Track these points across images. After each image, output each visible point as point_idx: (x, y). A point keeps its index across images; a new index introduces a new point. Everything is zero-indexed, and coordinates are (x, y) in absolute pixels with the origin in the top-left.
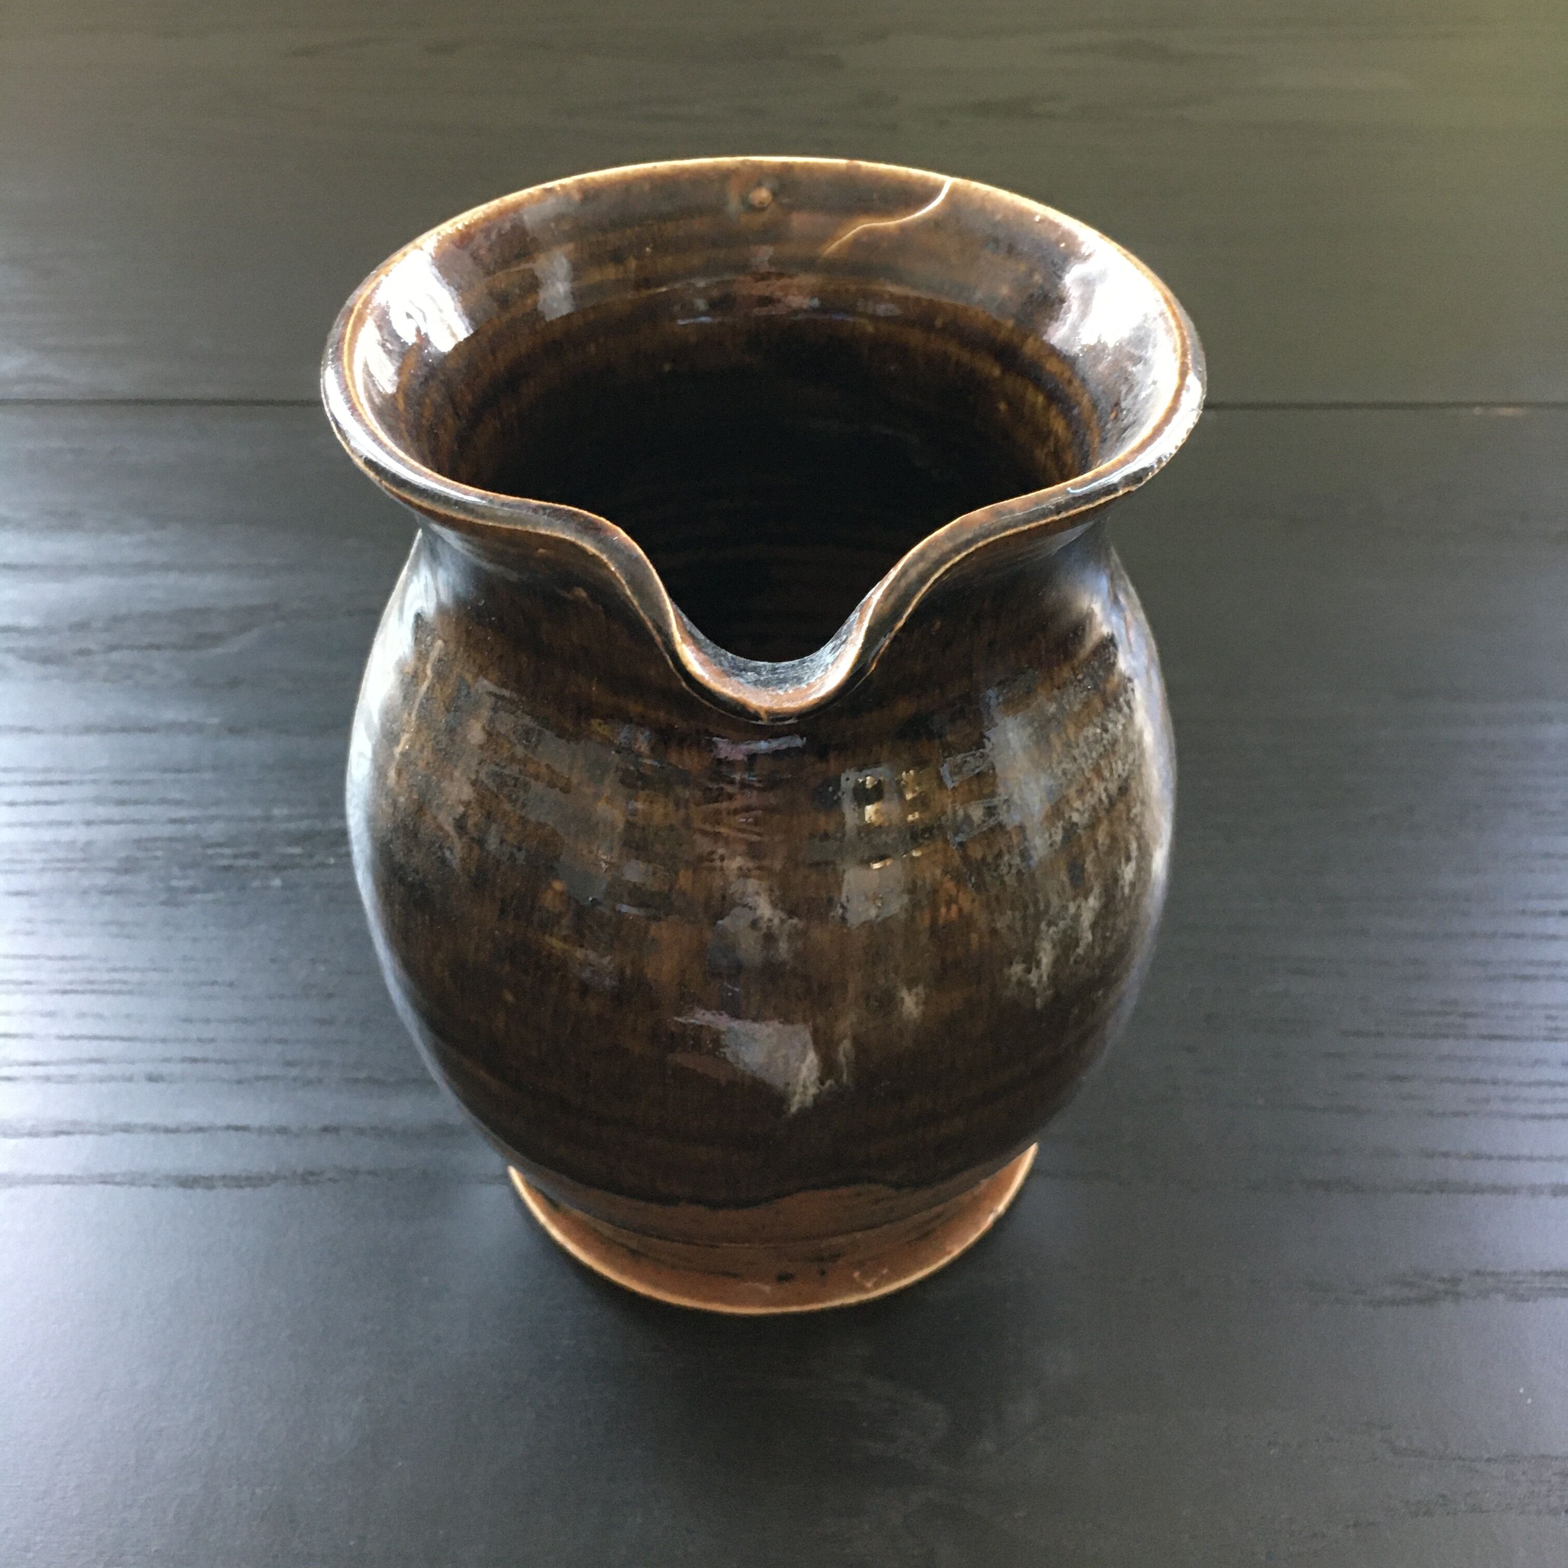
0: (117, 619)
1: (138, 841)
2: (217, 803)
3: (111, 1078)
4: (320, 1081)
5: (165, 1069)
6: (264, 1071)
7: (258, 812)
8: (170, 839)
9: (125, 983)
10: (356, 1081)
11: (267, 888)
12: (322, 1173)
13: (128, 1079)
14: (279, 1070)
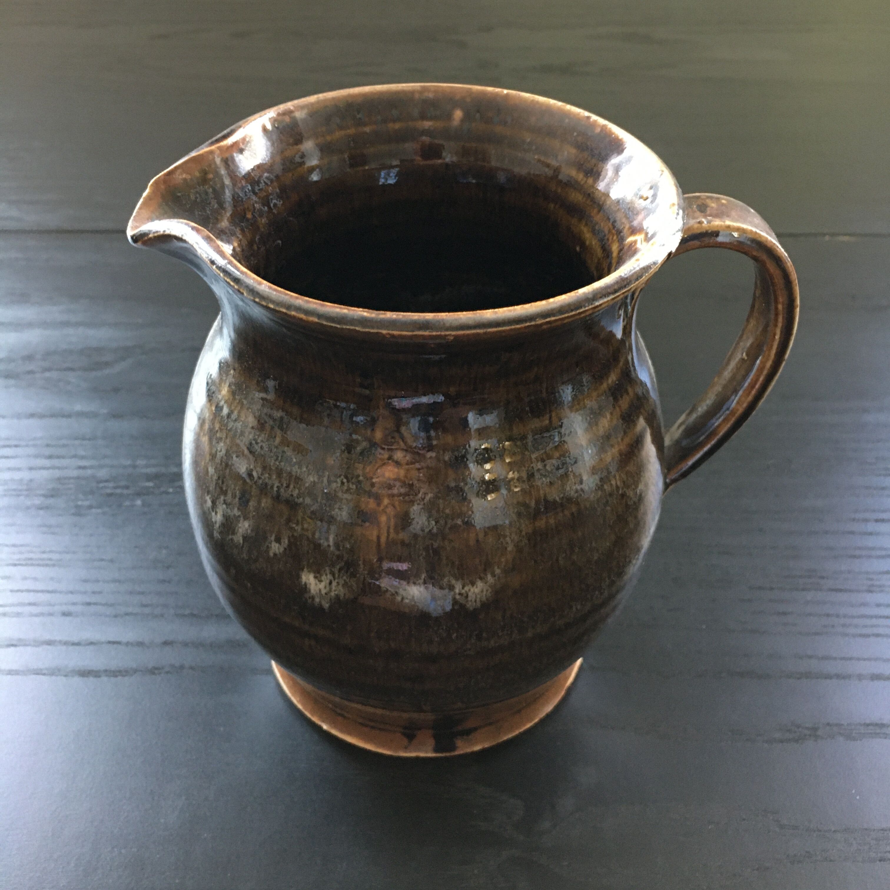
0: (49, 354)
1: (59, 479)
2: (105, 457)
3: (42, 614)
4: (162, 616)
5: (72, 608)
6: (130, 610)
7: (129, 462)
8: (78, 478)
9: (50, 559)
10: (184, 616)
11: (133, 506)
12: (163, 668)
13: (51, 614)
14: (137, 610)
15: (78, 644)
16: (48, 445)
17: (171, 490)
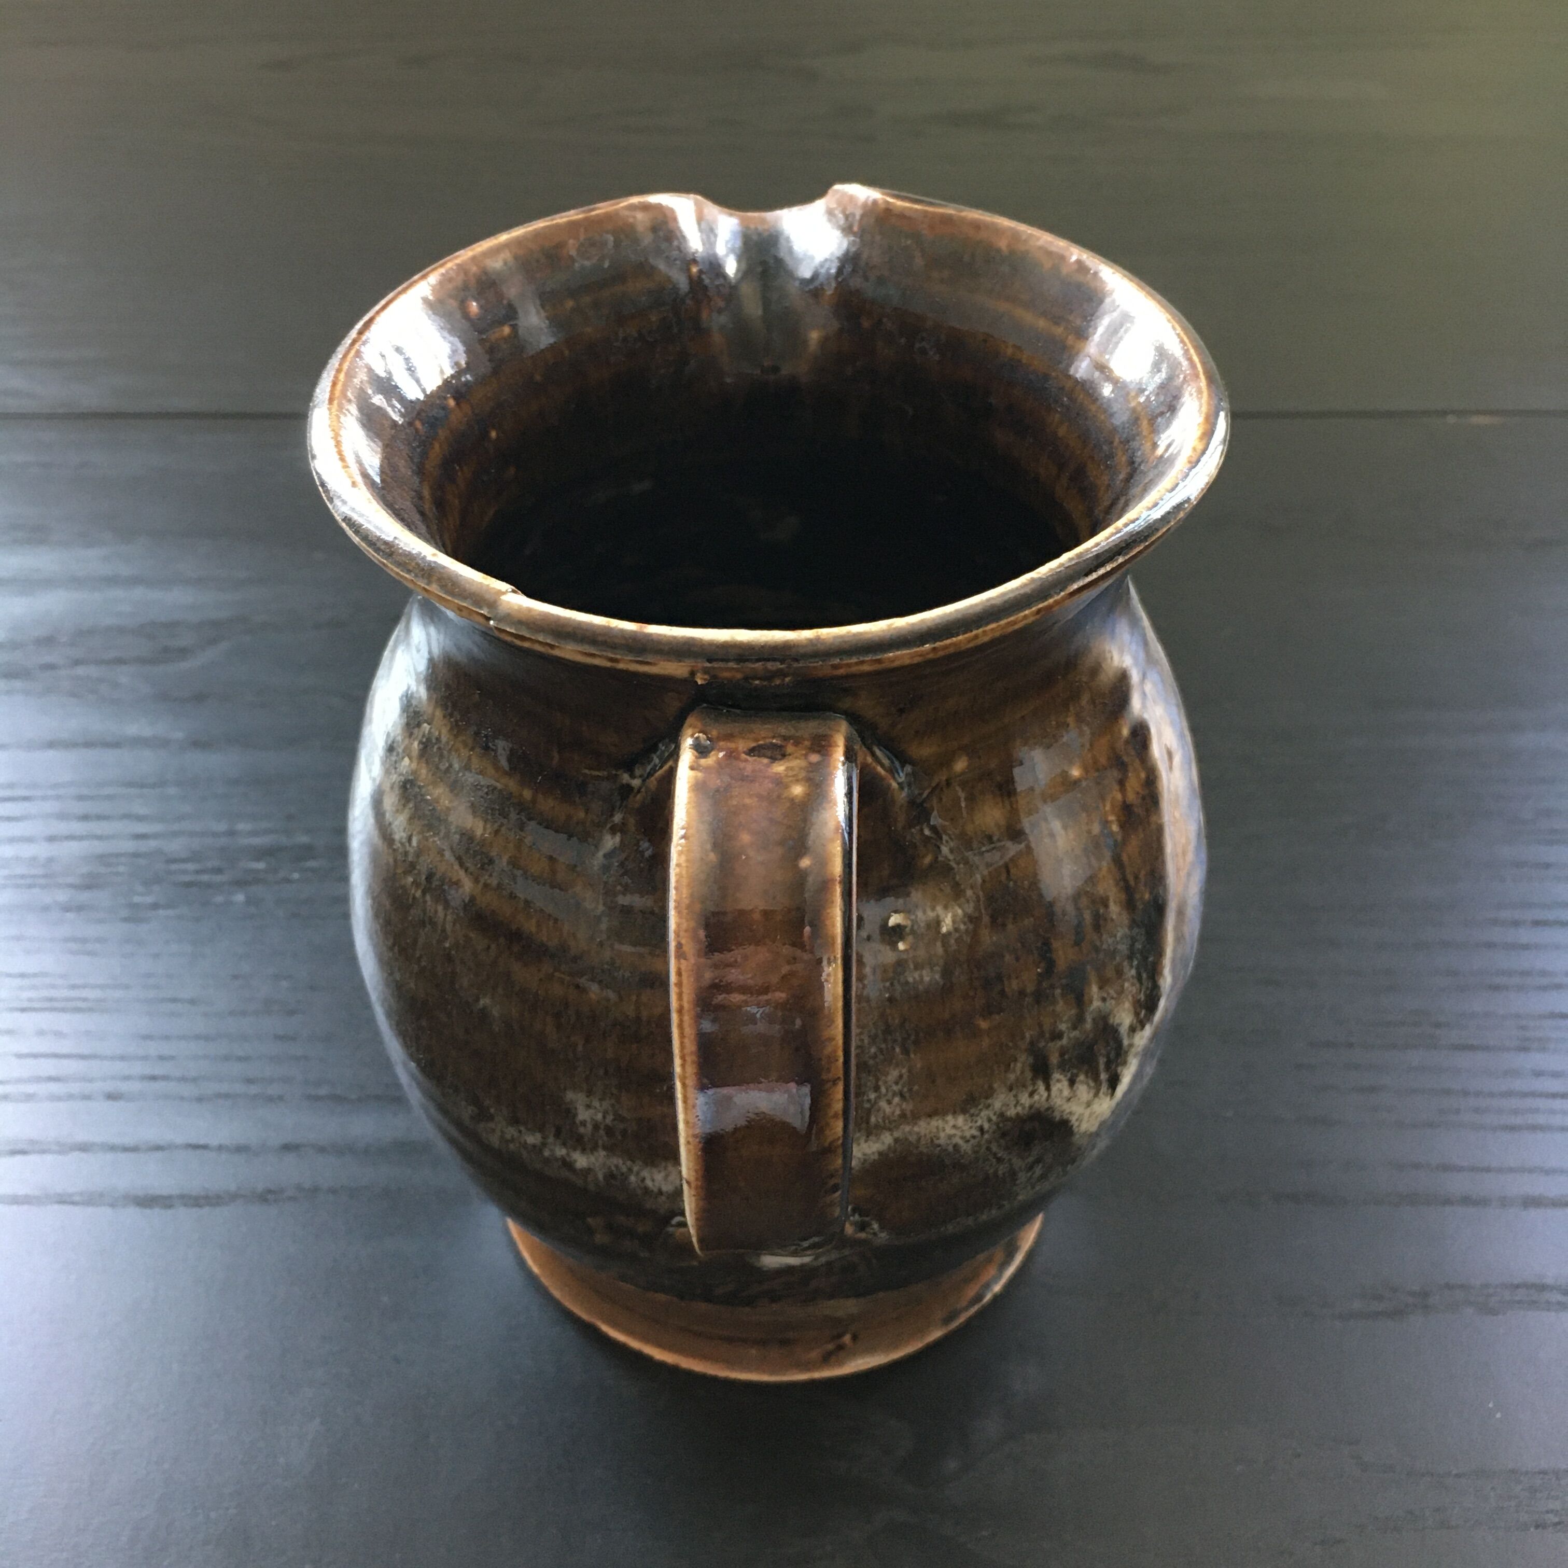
0: (82, 634)
1: (101, 857)
2: (181, 818)
3: (70, 1097)
4: (281, 1098)
5: (124, 1087)
6: (225, 1088)
7: (222, 827)
8: (136, 855)
9: (85, 1000)
10: (318, 1098)
11: (228, 904)
12: (282, 1191)
13: (87, 1097)
14: (239, 1088)
15: (134, 1149)
16: (80, 798)
17: (296, 876)
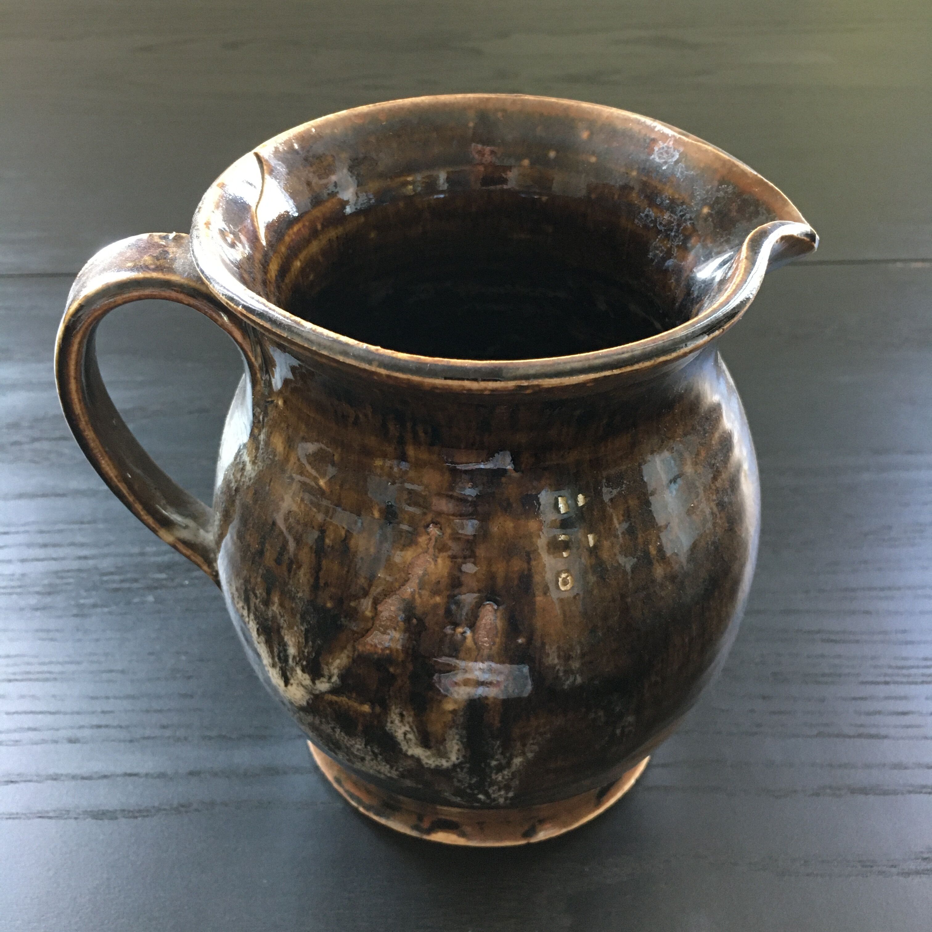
0: (37, 420)
1: (56, 573)
2: (108, 545)
3: (44, 741)
4: (186, 739)
5: (79, 734)
6: (148, 733)
7: (136, 550)
8: (80, 570)
9: (50, 672)
10: (210, 738)
11: (143, 603)
12: (190, 805)
13: (56, 742)
14: (158, 732)
15: (89, 778)
16: (41, 532)
17: (187, 582)
